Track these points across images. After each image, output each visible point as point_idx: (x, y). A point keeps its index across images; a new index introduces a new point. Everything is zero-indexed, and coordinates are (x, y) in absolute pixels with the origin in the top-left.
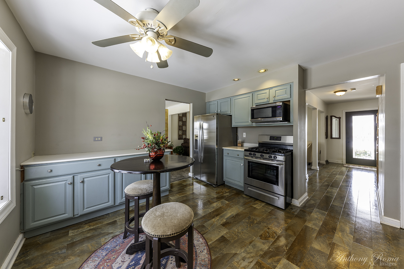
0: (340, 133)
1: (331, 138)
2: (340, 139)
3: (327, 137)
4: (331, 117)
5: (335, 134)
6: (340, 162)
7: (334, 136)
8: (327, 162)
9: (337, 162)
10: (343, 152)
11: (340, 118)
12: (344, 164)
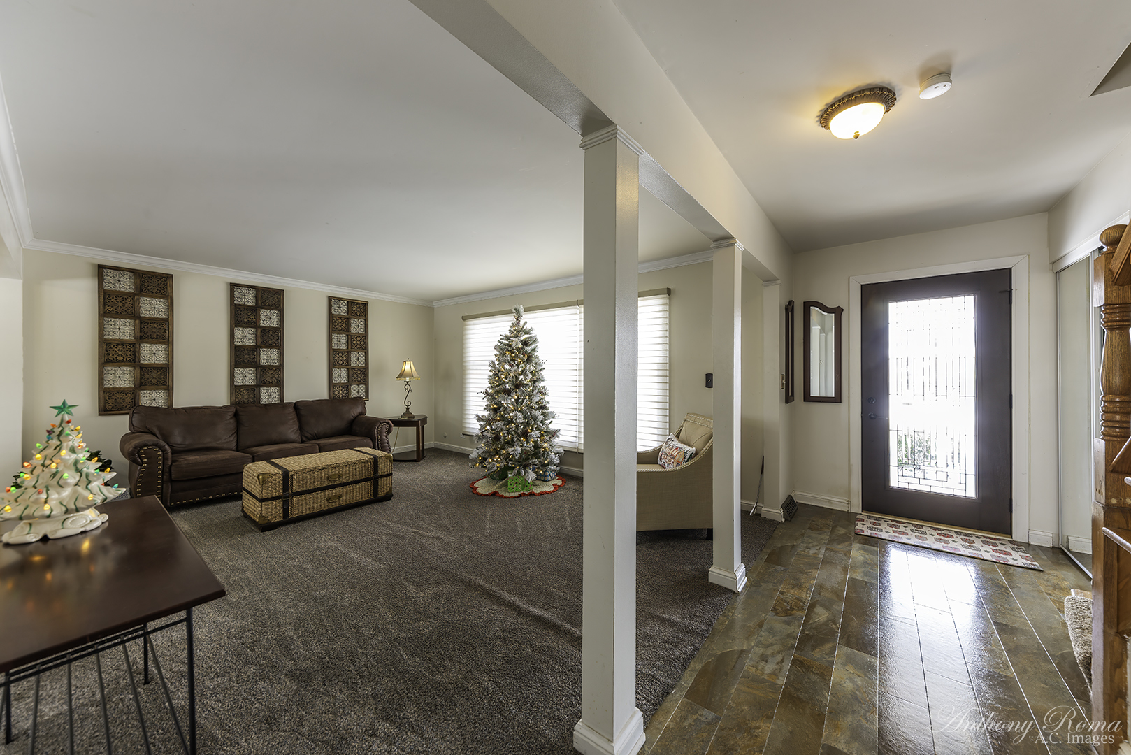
0: (838, 376)
1: (808, 398)
2: (841, 402)
3: (788, 398)
4: (807, 306)
5: (821, 384)
6: (838, 504)
7: (815, 392)
8: (791, 507)
9: (829, 502)
10: (849, 461)
11: (838, 312)
12: (857, 514)
